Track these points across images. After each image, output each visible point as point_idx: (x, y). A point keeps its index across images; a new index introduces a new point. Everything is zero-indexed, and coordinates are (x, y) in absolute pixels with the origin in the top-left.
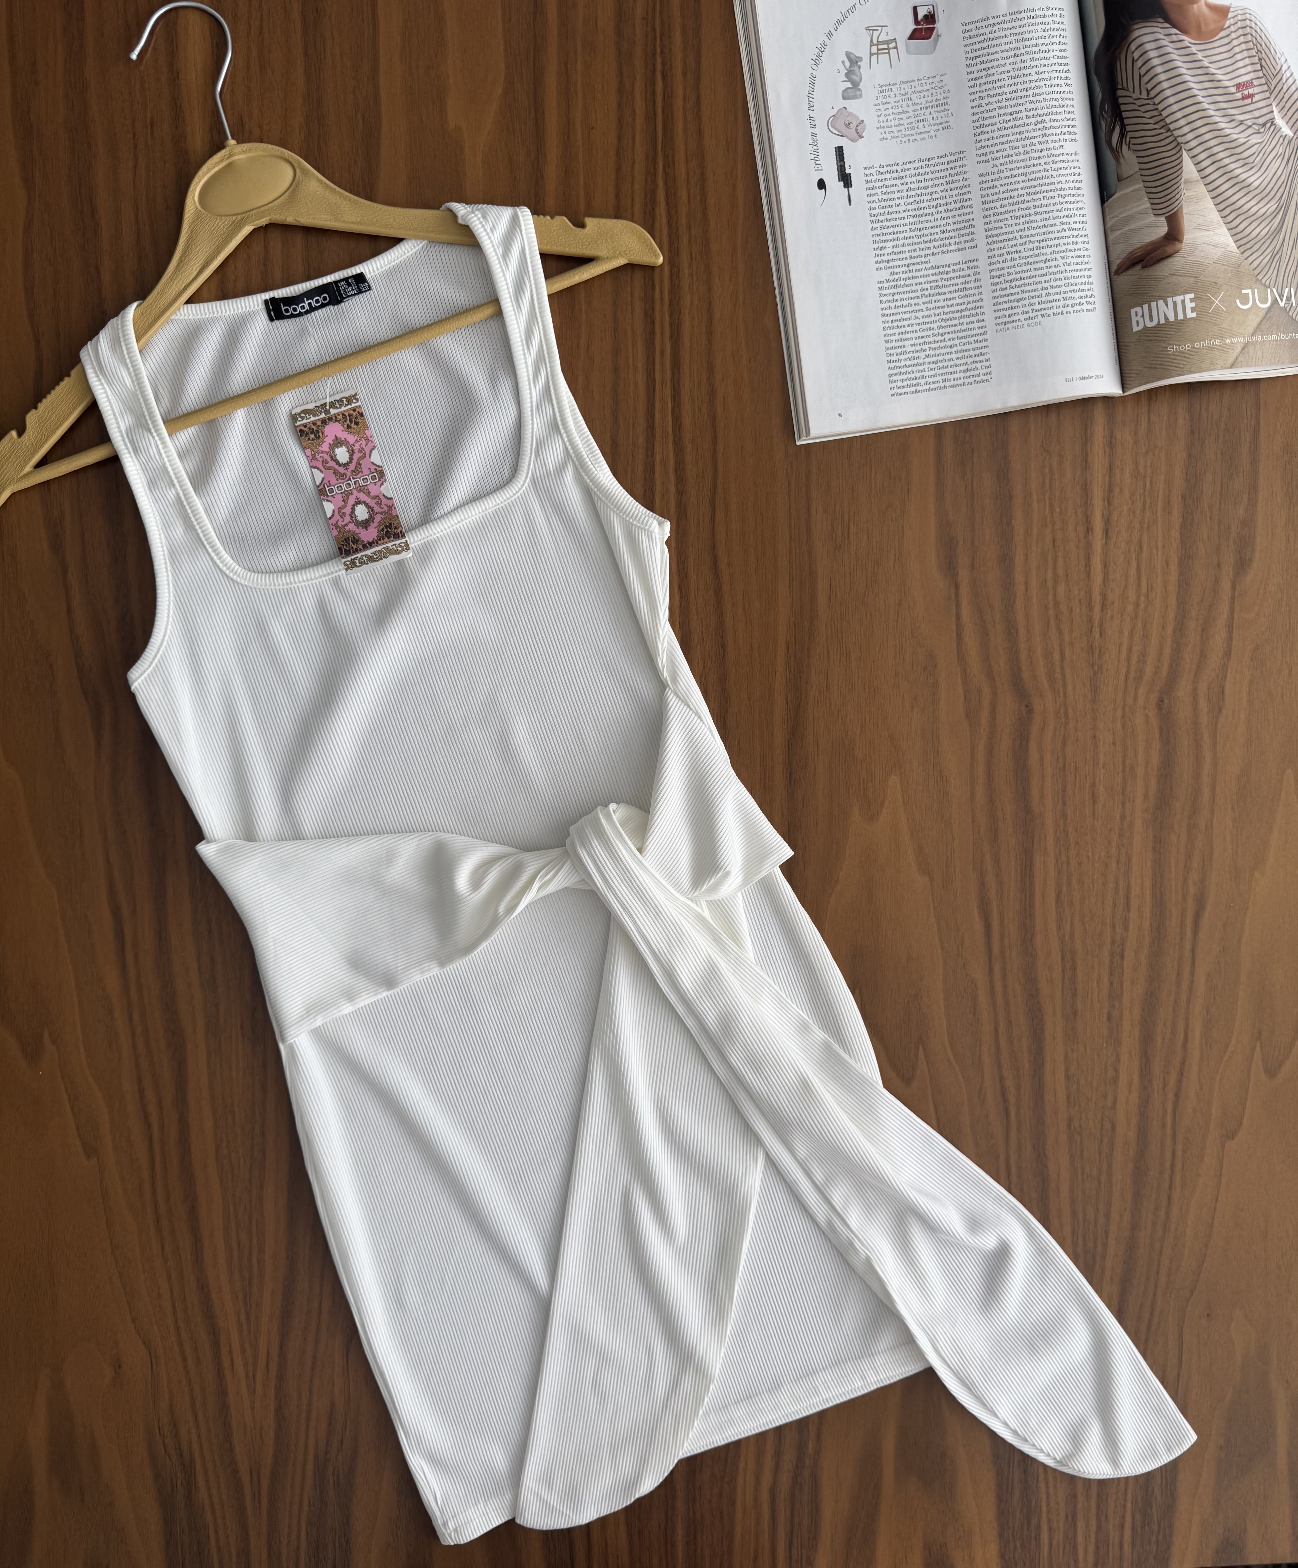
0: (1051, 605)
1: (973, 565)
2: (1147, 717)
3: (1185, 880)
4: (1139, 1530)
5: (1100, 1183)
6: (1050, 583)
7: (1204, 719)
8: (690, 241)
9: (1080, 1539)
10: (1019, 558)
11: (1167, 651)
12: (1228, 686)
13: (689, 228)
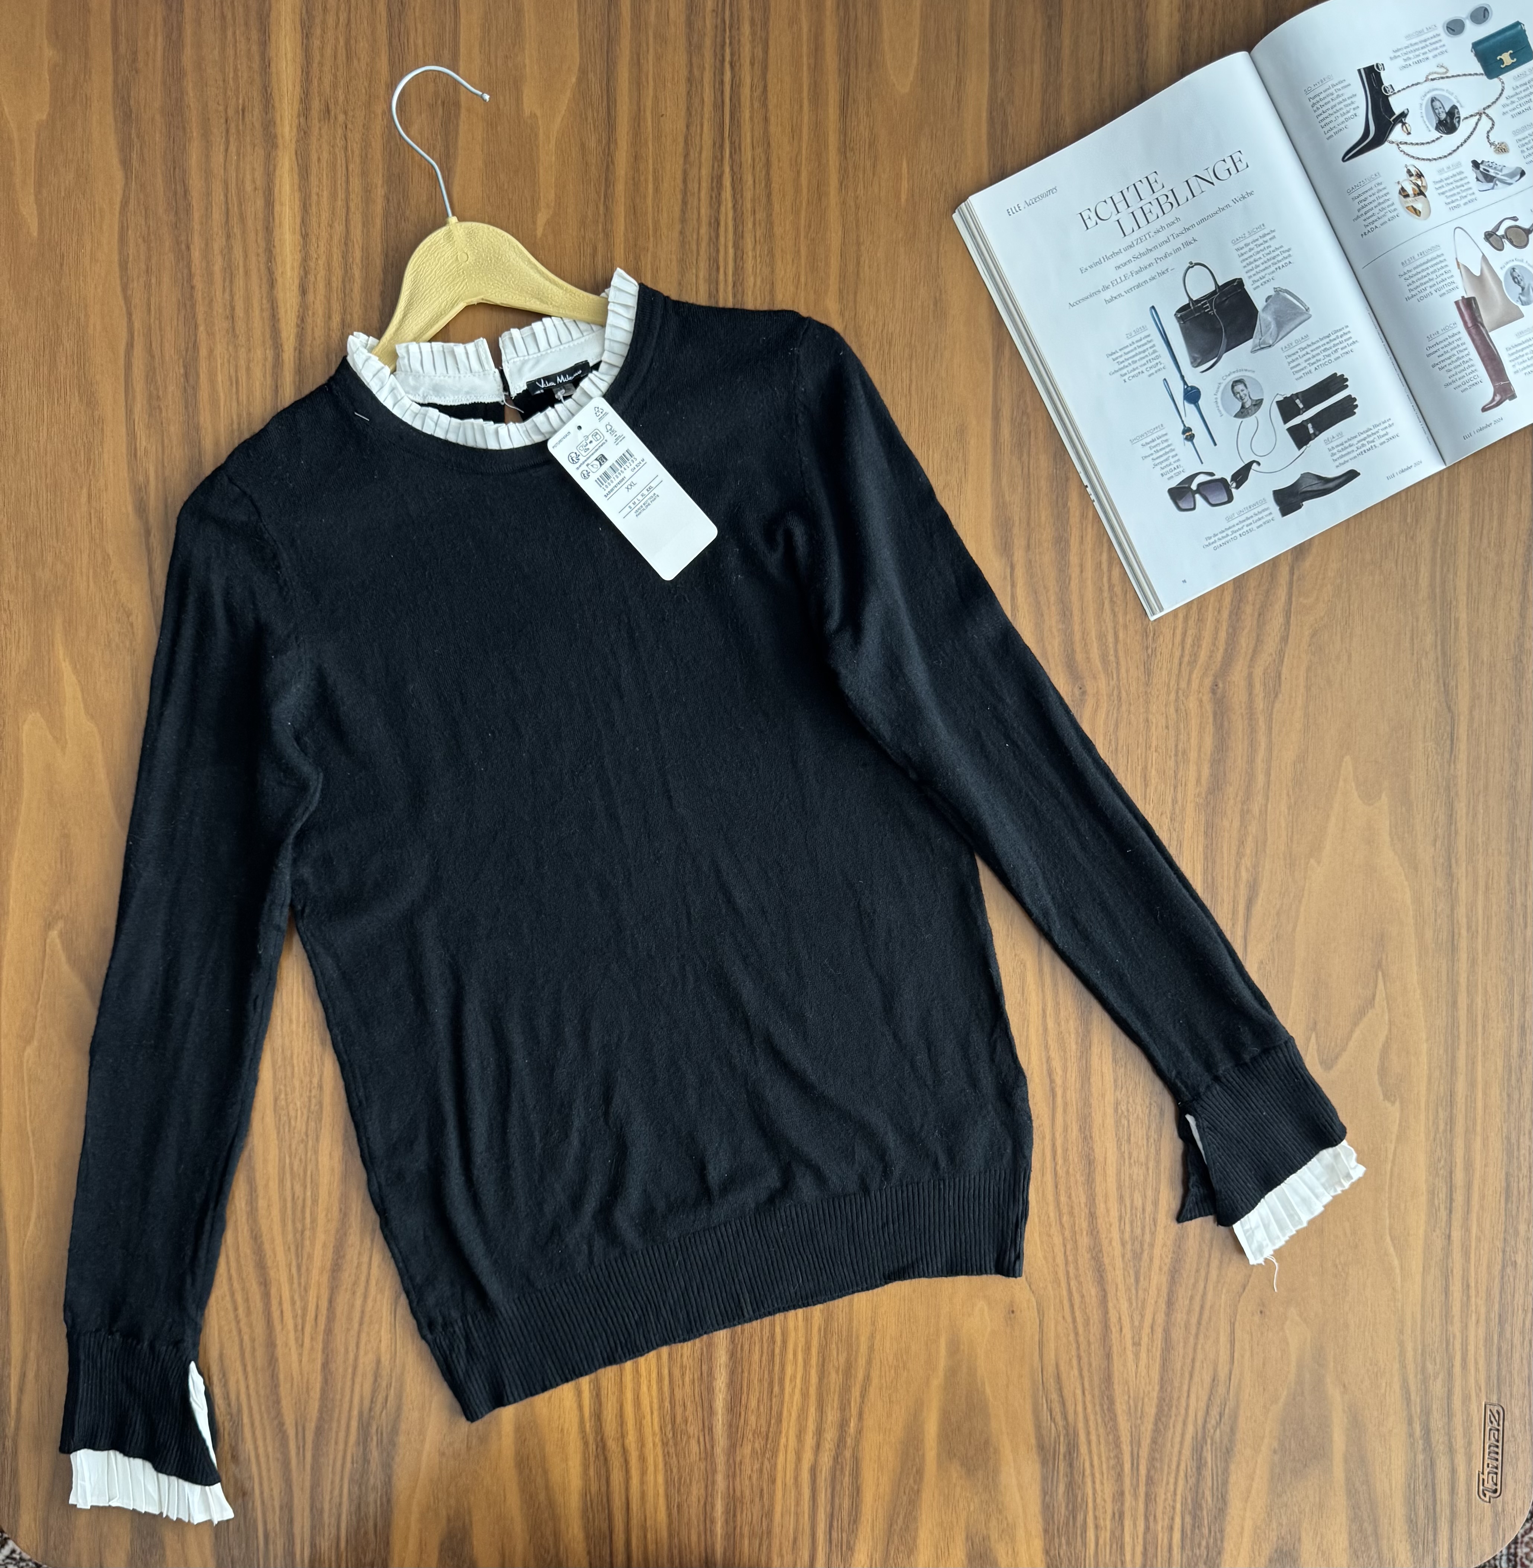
0: (1106, 587)
1: (1028, 545)
2: (1201, 701)
3: (1238, 866)
4: (1189, 1533)
5: (1148, 1169)
6: (1105, 566)
7: (1260, 704)
8: (754, 224)
9: (1127, 1538)
10: (1074, 542)
11: (1223, 635)
12: (1285, 671)
13: (754, 212)
